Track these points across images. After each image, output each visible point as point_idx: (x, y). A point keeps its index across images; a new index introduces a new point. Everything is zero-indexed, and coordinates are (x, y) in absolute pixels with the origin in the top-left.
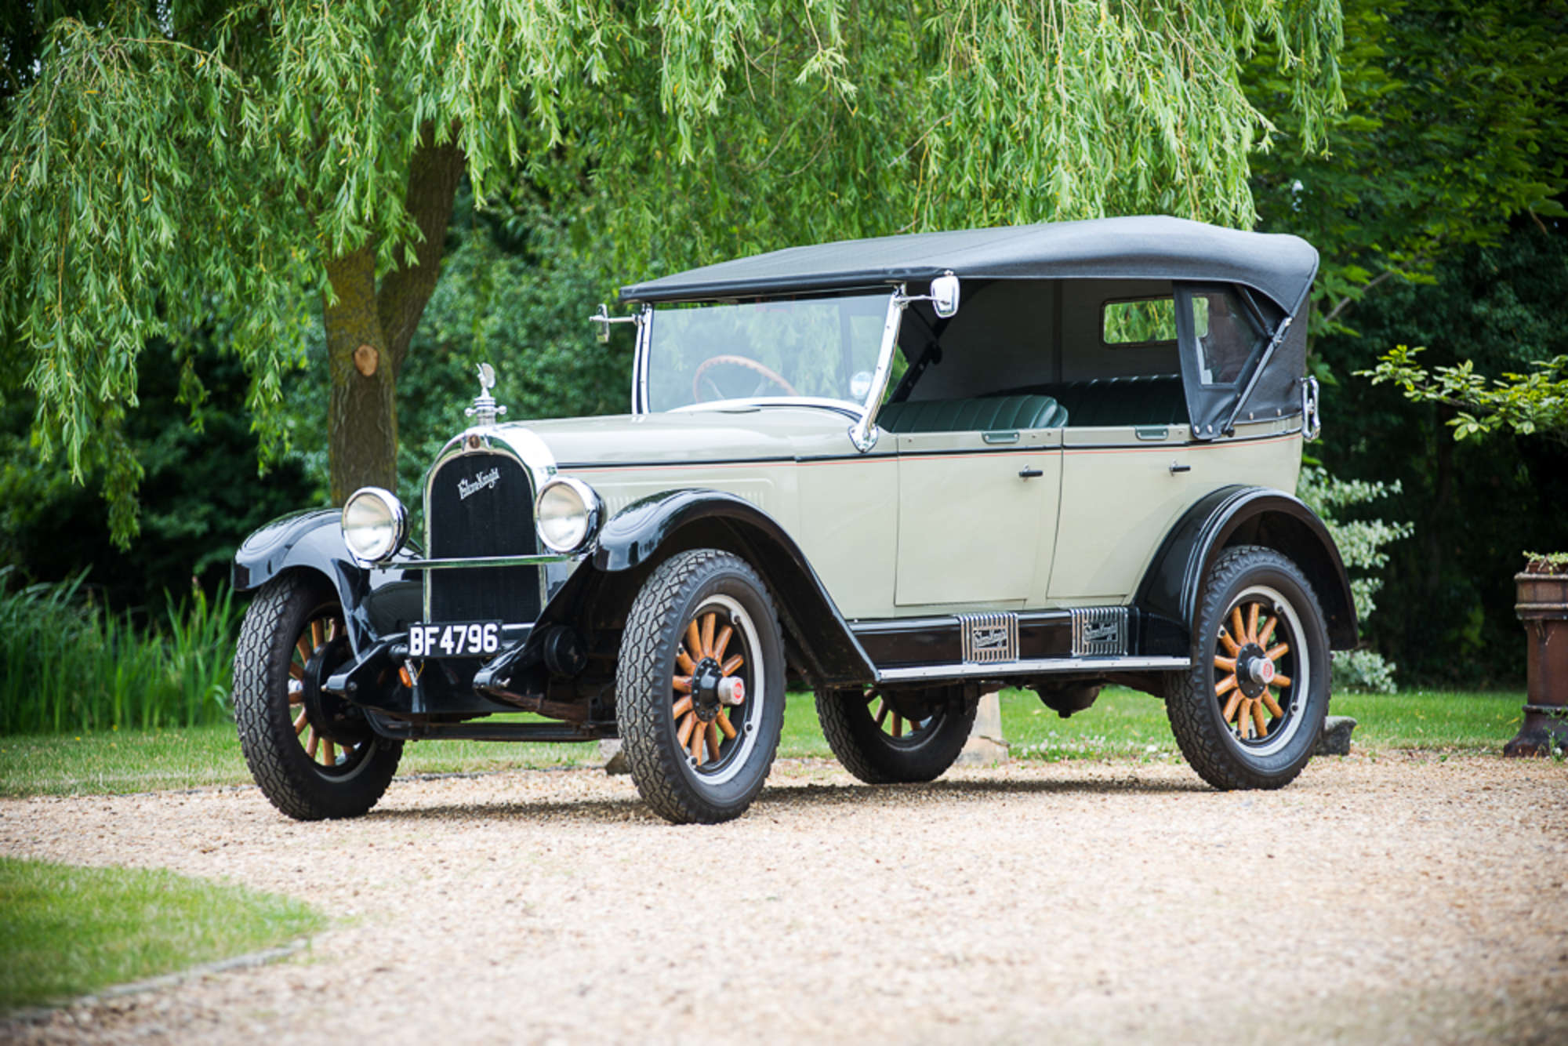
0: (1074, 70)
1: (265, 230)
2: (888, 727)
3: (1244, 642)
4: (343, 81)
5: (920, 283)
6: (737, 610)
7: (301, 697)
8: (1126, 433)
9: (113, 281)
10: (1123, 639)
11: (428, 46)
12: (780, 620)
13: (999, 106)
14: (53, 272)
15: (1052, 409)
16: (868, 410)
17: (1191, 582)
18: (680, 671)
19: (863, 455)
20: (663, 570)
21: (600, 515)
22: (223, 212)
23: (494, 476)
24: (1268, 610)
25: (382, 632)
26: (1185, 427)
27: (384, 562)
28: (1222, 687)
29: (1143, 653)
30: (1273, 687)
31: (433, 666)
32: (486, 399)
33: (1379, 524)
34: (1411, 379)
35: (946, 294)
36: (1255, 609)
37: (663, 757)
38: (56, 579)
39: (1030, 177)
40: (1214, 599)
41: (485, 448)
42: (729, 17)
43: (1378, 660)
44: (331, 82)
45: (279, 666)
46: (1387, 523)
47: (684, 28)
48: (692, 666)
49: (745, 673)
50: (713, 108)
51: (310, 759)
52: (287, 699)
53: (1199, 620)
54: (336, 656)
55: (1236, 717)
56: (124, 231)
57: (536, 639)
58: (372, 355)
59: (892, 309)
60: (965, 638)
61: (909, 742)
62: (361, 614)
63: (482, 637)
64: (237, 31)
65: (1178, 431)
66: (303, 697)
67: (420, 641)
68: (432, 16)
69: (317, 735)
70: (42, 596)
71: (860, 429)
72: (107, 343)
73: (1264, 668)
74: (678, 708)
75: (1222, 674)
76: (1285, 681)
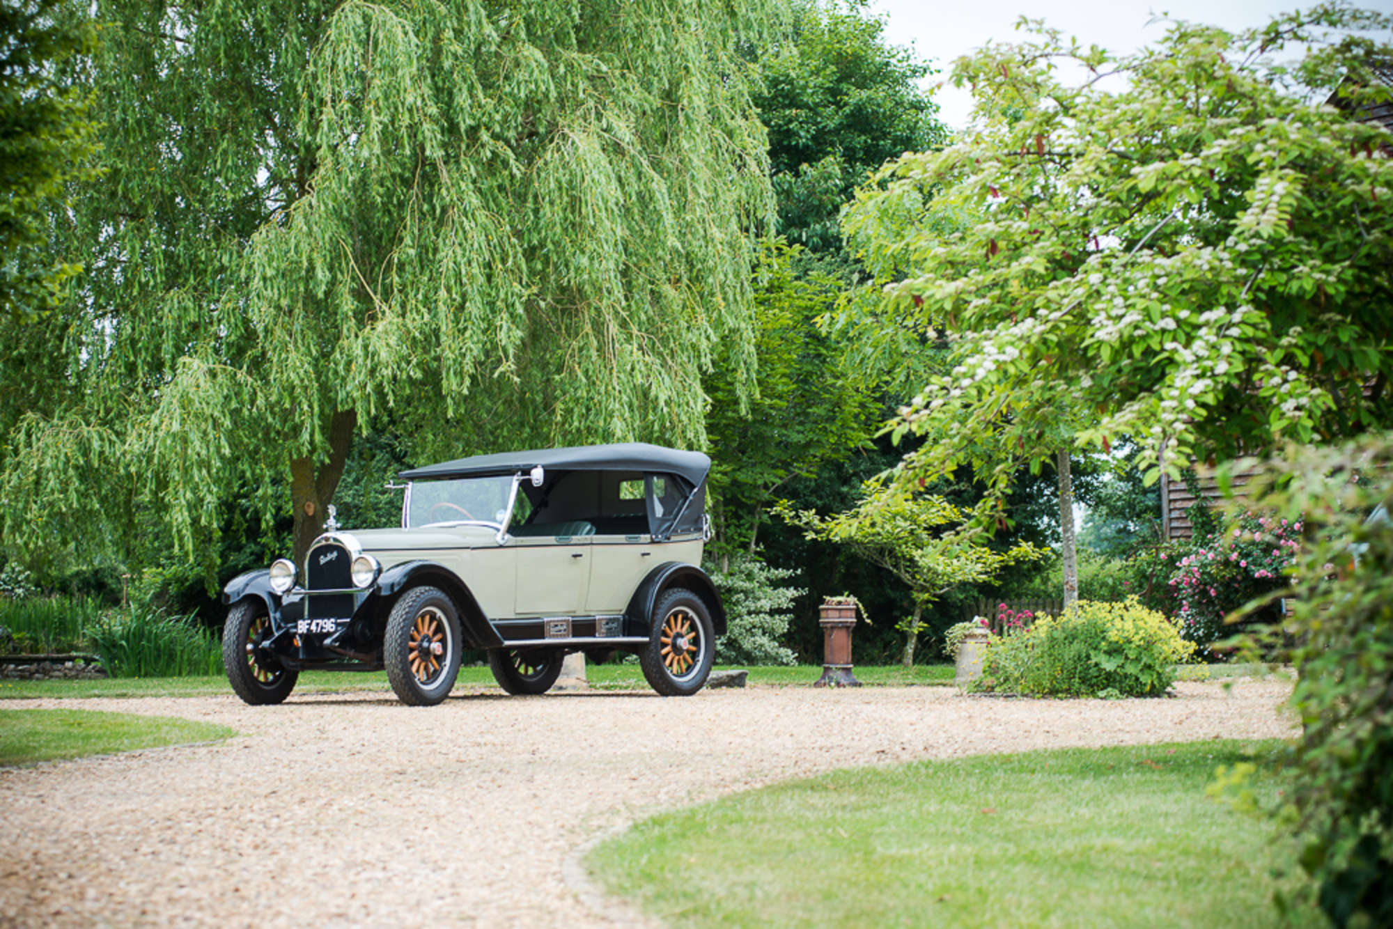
0: (622, 376)
1: (264, 449)
2: (522, 670)
3: (675, 631)
4: (302, 380)
5: (526, 471)
6: (439, 614)
7: (253, 651)
8: (621, 538)
9: (204, 472)
10: (620, 629)
11: (341, 368)
12: (460, 618)
13: (588, 392)
14: (178, 468)
15: (588, 527)
16: (503, 527)
17: (650, 605)
18: (413, 639)
19: (501, 547)
20: (405, 595)
21: (379, 571)
22: (246, 440)
23: (335, 554)
24: (686, 617)
25: (287, 623)
26: (648, 536)
27: (288, 591)
28: (664, 651)
29: (629, 635)
30: (688, 651)
31: (308, 637)
32: (332, 522)
33: (792, 589)
34: (788, 515)
35: (537, 476)
36: (680, 617)
37: (404, 677)
38: (184, 613)
39: (602, 423)
40: (660, 612)
41: (331, 542)
42: (471, 350)
43: (789, 652)
44: (297, 382)
45: (243, 638)
46: (796, 589)
47: (450, 355)
48: (419, 638)
49: (443, 641)
50: (466, 392)
51: (256, 679)
52: (246, 653)
53: (653, 621)
54: (267, 633)
55: (671, 665)
56: (208, 449)
57: (350, 626)
58: (312, 506)
59: (515, 482)
60: (547, 628)
61: (531, 676)
62: (278, 615)
63: (328, 625)
64: (252, 361)
65: (645, 537)
66: (254, 651)
67: (302, 626)
68: (341, 353)
69: (260, 668)
70: (177, 621)
71: (499, 535)
72: (202, 500)
73: (684, 643)
74: (411, 657)
75: (664, 645)
76: (693, 648)
